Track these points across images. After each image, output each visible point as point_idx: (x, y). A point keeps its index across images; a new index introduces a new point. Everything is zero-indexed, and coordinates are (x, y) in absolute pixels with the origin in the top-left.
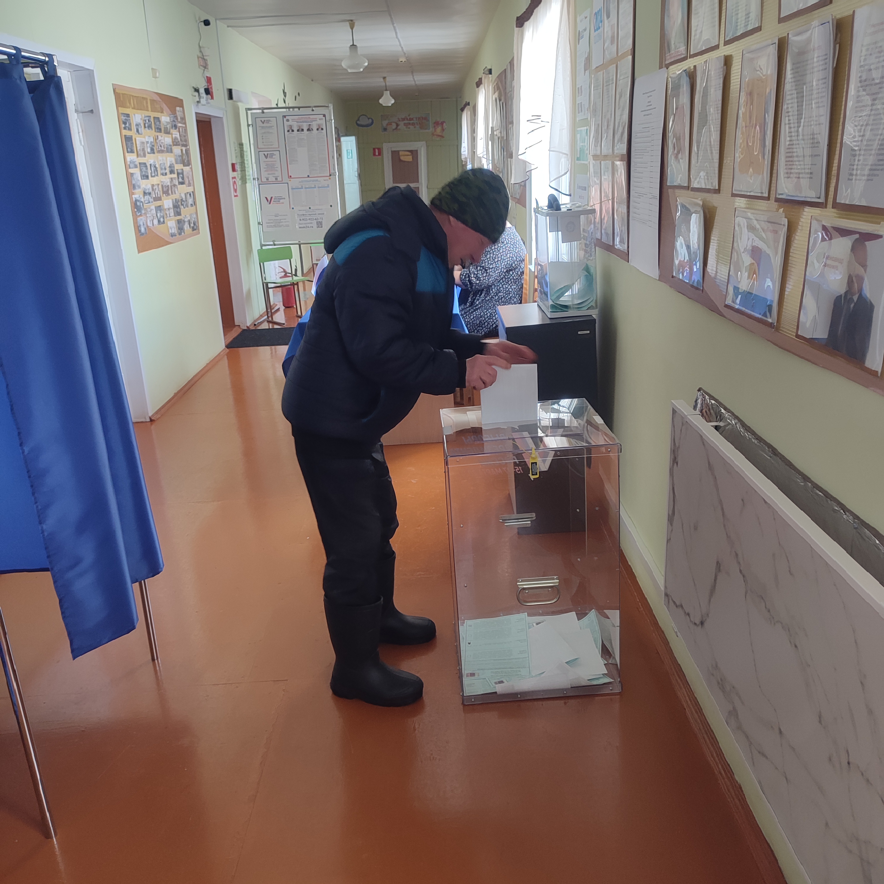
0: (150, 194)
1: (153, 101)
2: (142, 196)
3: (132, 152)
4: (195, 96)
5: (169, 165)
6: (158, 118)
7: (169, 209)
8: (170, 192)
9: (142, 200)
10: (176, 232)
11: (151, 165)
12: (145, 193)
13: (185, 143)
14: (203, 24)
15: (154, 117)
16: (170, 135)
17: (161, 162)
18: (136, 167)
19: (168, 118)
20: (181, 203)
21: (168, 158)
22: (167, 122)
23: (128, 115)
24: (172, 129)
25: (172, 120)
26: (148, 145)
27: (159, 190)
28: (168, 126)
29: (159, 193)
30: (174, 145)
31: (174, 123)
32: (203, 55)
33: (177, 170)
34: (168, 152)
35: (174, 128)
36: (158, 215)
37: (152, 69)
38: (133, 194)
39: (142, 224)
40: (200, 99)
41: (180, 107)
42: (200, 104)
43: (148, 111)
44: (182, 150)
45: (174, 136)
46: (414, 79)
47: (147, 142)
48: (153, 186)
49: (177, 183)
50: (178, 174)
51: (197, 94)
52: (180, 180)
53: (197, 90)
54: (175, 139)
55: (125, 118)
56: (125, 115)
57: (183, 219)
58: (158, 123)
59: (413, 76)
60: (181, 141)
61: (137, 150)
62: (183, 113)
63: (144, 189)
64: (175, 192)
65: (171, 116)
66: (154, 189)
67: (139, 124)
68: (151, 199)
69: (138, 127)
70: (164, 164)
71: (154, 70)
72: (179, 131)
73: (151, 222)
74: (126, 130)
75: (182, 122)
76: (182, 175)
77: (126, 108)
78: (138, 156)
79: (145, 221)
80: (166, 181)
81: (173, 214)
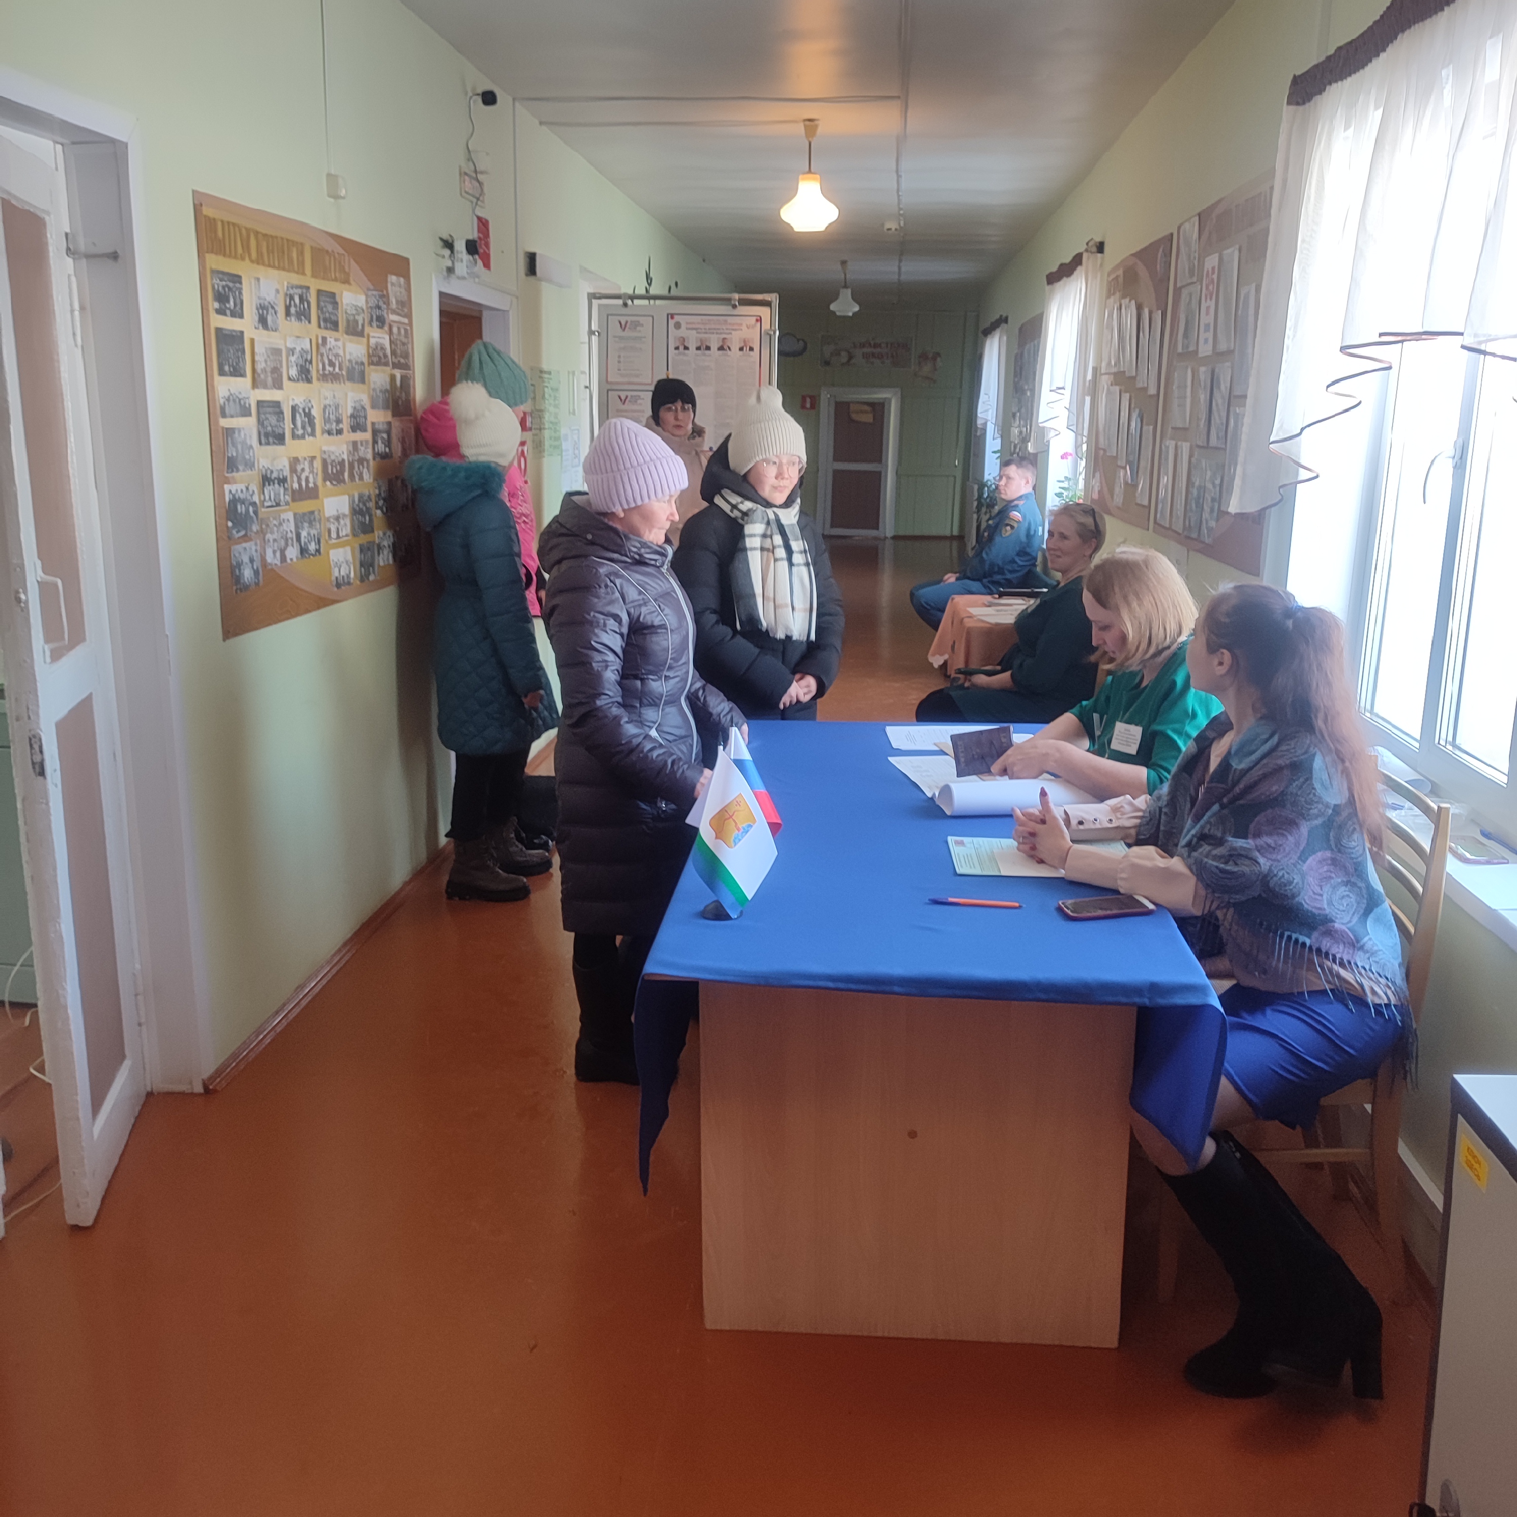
0: (282, 481)
1: (319, 254)
2: (254, 487)
3: (237, 372)
4: (443, 257)
5: (350, 411)
6: (333, 295)
7: (337, 518)
8: (346, 475)
9: (256, 498)
10: (352, 575)
11: (294, 409)
12: (266, 480)
13: (402, 360)
14: (479, 99)
15: (319, 292)
16: (365, 340)
17: (327, 402)
18: (246, 412)
19: (363, 298)
20: (377, 504)
21: (350, 394)
22: (356, 308)
23: (237, 279)
24: (371, 325)
25: (373, 302)
26: (293, 359)
27: (312, 472)
28: (360, 318)
29: (311, 480)
30: (372, 363)
31: (378, 312)
32: (476, 172)
33: (373, 424)
34: (351, 378)
35: (374, 324)
36: (304, 534)
37: (329, 175)
38: (227, 481)
39: (246, 559)
40: (453, 263)
41: (398, 275)
42: (453, 277)
43: (303, 274)
44: (393, 378)
45: (373, 341)
46: (899, 268)
47: (292, 351)
48: (294, 462)
49: (369, 457)
50: (375, 432)
51: (447, 252)
52: (381, 448)
53: (449, 245)
54: (375, 349)
55: (224, 283)
56: (226, 277)
57: (377, 541)
58: (330, 307)
59: (900, 261)
60: (393, 357)
61: (254, 370)
62: (406, 290)
63: (266, 471)
64: (361, 478)
65: (370, 293)
66: (299, 468)
67: (270, 303)
68: (284, 495)
69: (265, 312)
70: (337, 407)
71: (332, 179)
72: (391, 332)
73: (278, 554)
74: (225, 314)
75: (400, 312)
76: (385, 436)
77: (230, 256)
78: (255, 384)
79: (256, 551)
80: (339, 448)
81: (348, 530)
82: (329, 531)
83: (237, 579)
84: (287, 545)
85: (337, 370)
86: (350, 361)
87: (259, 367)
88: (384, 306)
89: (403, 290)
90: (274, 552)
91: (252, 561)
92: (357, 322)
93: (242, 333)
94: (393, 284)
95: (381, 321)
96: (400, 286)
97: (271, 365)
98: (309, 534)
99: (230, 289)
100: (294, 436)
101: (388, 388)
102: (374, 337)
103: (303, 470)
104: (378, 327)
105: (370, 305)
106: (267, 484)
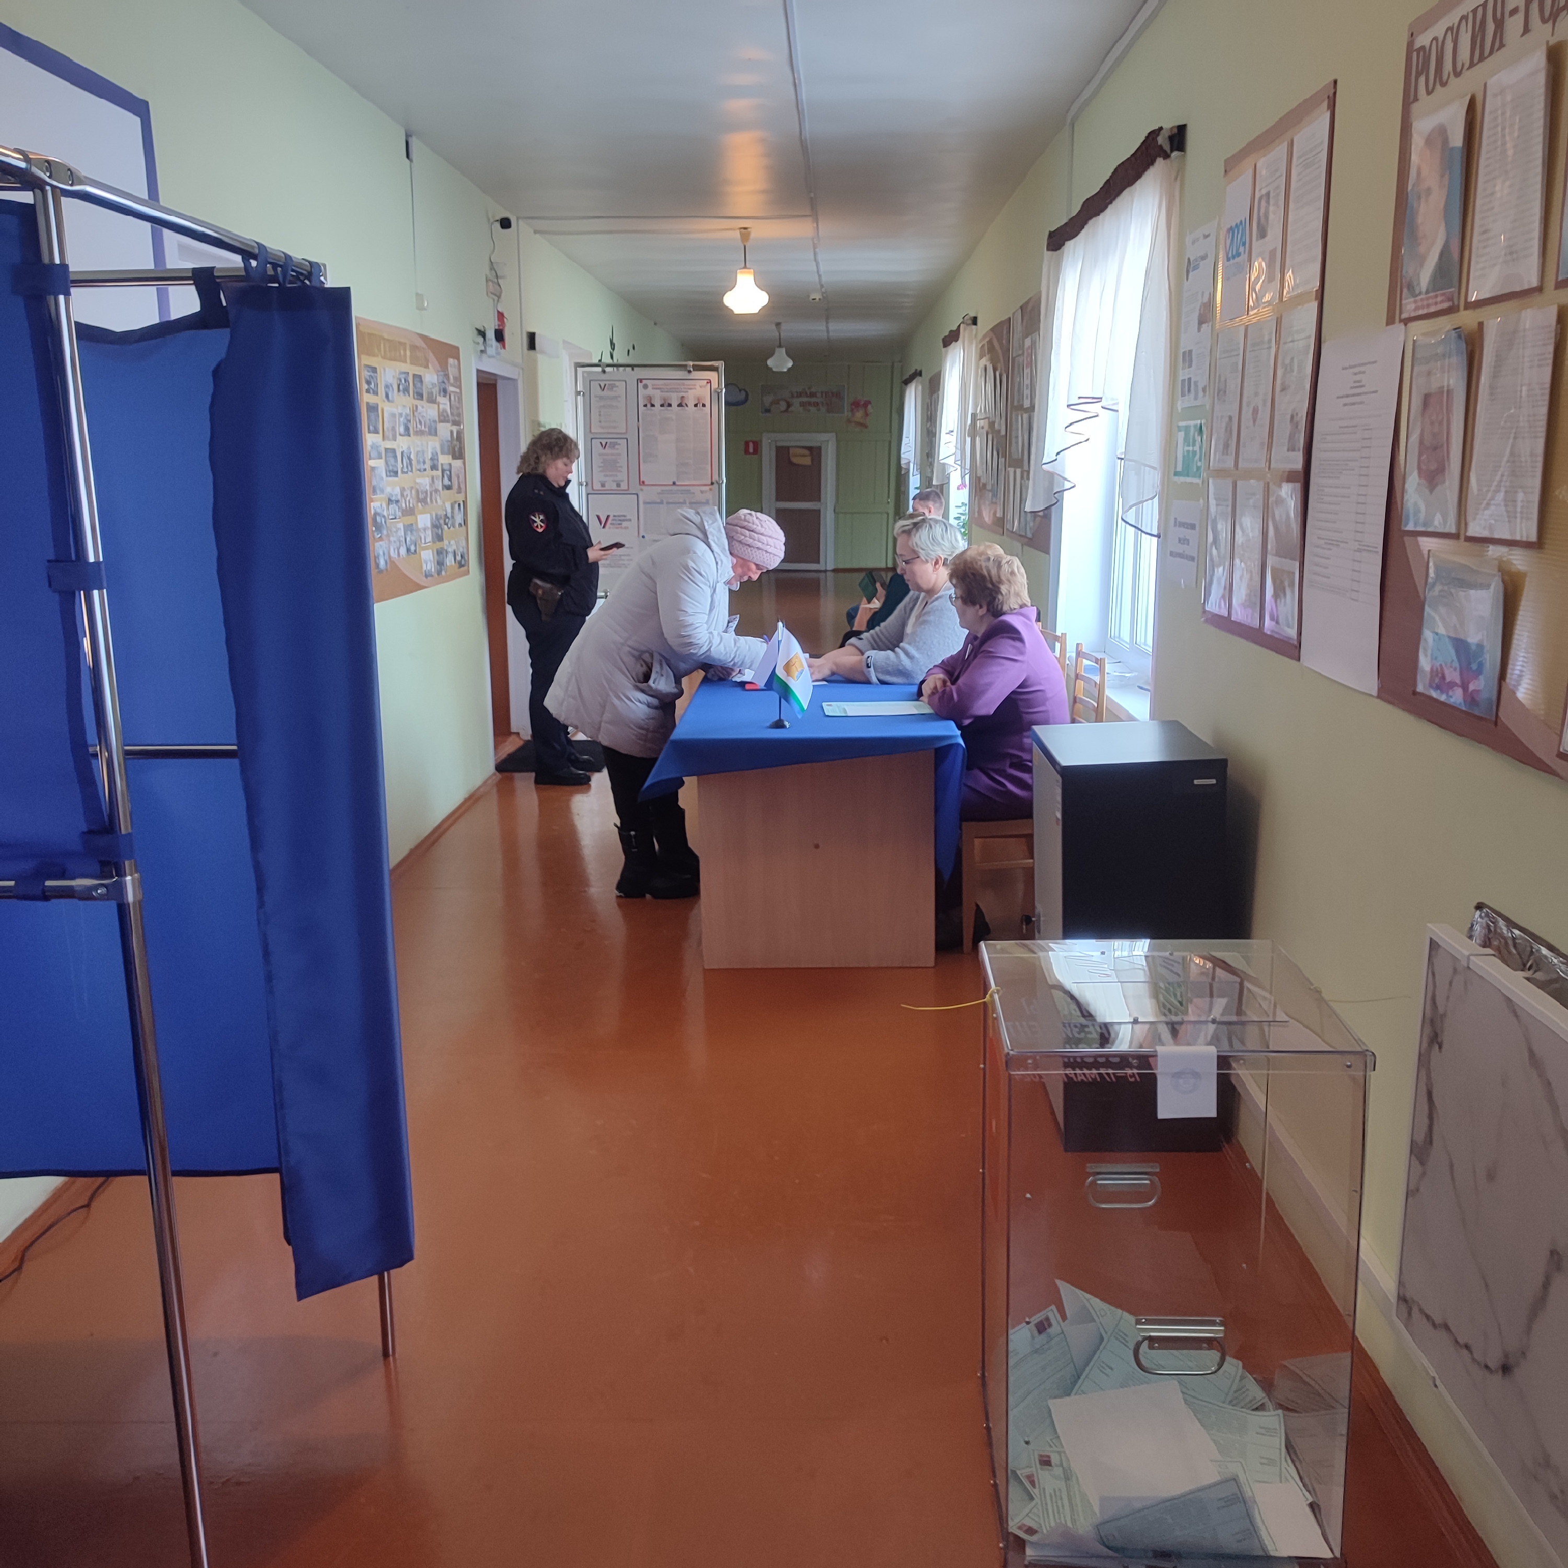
0: (397, 501)
1: (414, 348)
2: (384, 505)
3: (376, 432)
4: (478, 343)
5: (430, 456)
6: (420, 377)
7: (425, 529)
8: (429, 499)
9: (385, 513)
10: (433, 570)
11: (402, 453)
12: (390, 501)
13: (457, 418)
14: (498, 225)
15: (414, 375)
16: (436, 406)
17: (419, 449)
18: (379, 456)
19: (436, 377)
20: (445, 521)
21: (430, 443)
22: (432, 384)
23: (374, 370)
24: (440, 396)
25: (441, 379)
26: (402, 419)
27: (411, 496)
28: (434, 391)
29: (411, 501)
30: (441, 421)
31: (443, 385)
32: (497, 277)
33: (442, 465)
34: (430, 434)
35: (442, 394)
36: (408, 539)
37: (417, 294)
38: (372, 501)
39: (381, 553)
40: (485, 348)
41: (453, 358)
42: (484, 356)
43: (406, 363)
44: (452, 432)
45: (441, 406)
46: (827, 328)
47: (401, 415)
48: (403, 490)
49: (440, 488)
50: (443, 471)
51: (481, 340)
52: (446, 482)
53: (482, 334)
54: (443, 411)
55: (369, 374)
56: (370, 370)
57: (445, 548)
58: (419, 385)
59: (827, 323)
60: (452, 416)
61: (383, 429)
62: (458, 369)
63: (389, 495)
64: (436, 501)
65: (439, 373)
66: (405, 494)
67: (390, 384)
68: (398, 511)
69: (388, 390)
70: (423, 453)
71: (419, 297)
72: (450, 400)
73: (396, 551)
74: (371, 393)
75: (455, 385)
76: (448, 473)
77: (371, 356)
78: (384, 439)
79: (386, 547)
80: (424, 482)
81: (429, 539)
82: (421, 538)
83: (378, 565)
84: (400, 545)
85: (423, 427)
86: (430, 420)
87: (386, 426)
88: (447, 381)
90: (395, 549)
91: (384, 554)
92: (432, 393)
93: (378, 404)
94: (451, 366)
95: (445, 392)
96: (455, 367)
97: (391, 425)
98: (411, 539)
99: (373, 377)
100: (403, 472)
101: (450, 439)
102: (441, 403)
103: (407, 495)
104: (443, 396)
105: (440, 381)
106: (390, 503)
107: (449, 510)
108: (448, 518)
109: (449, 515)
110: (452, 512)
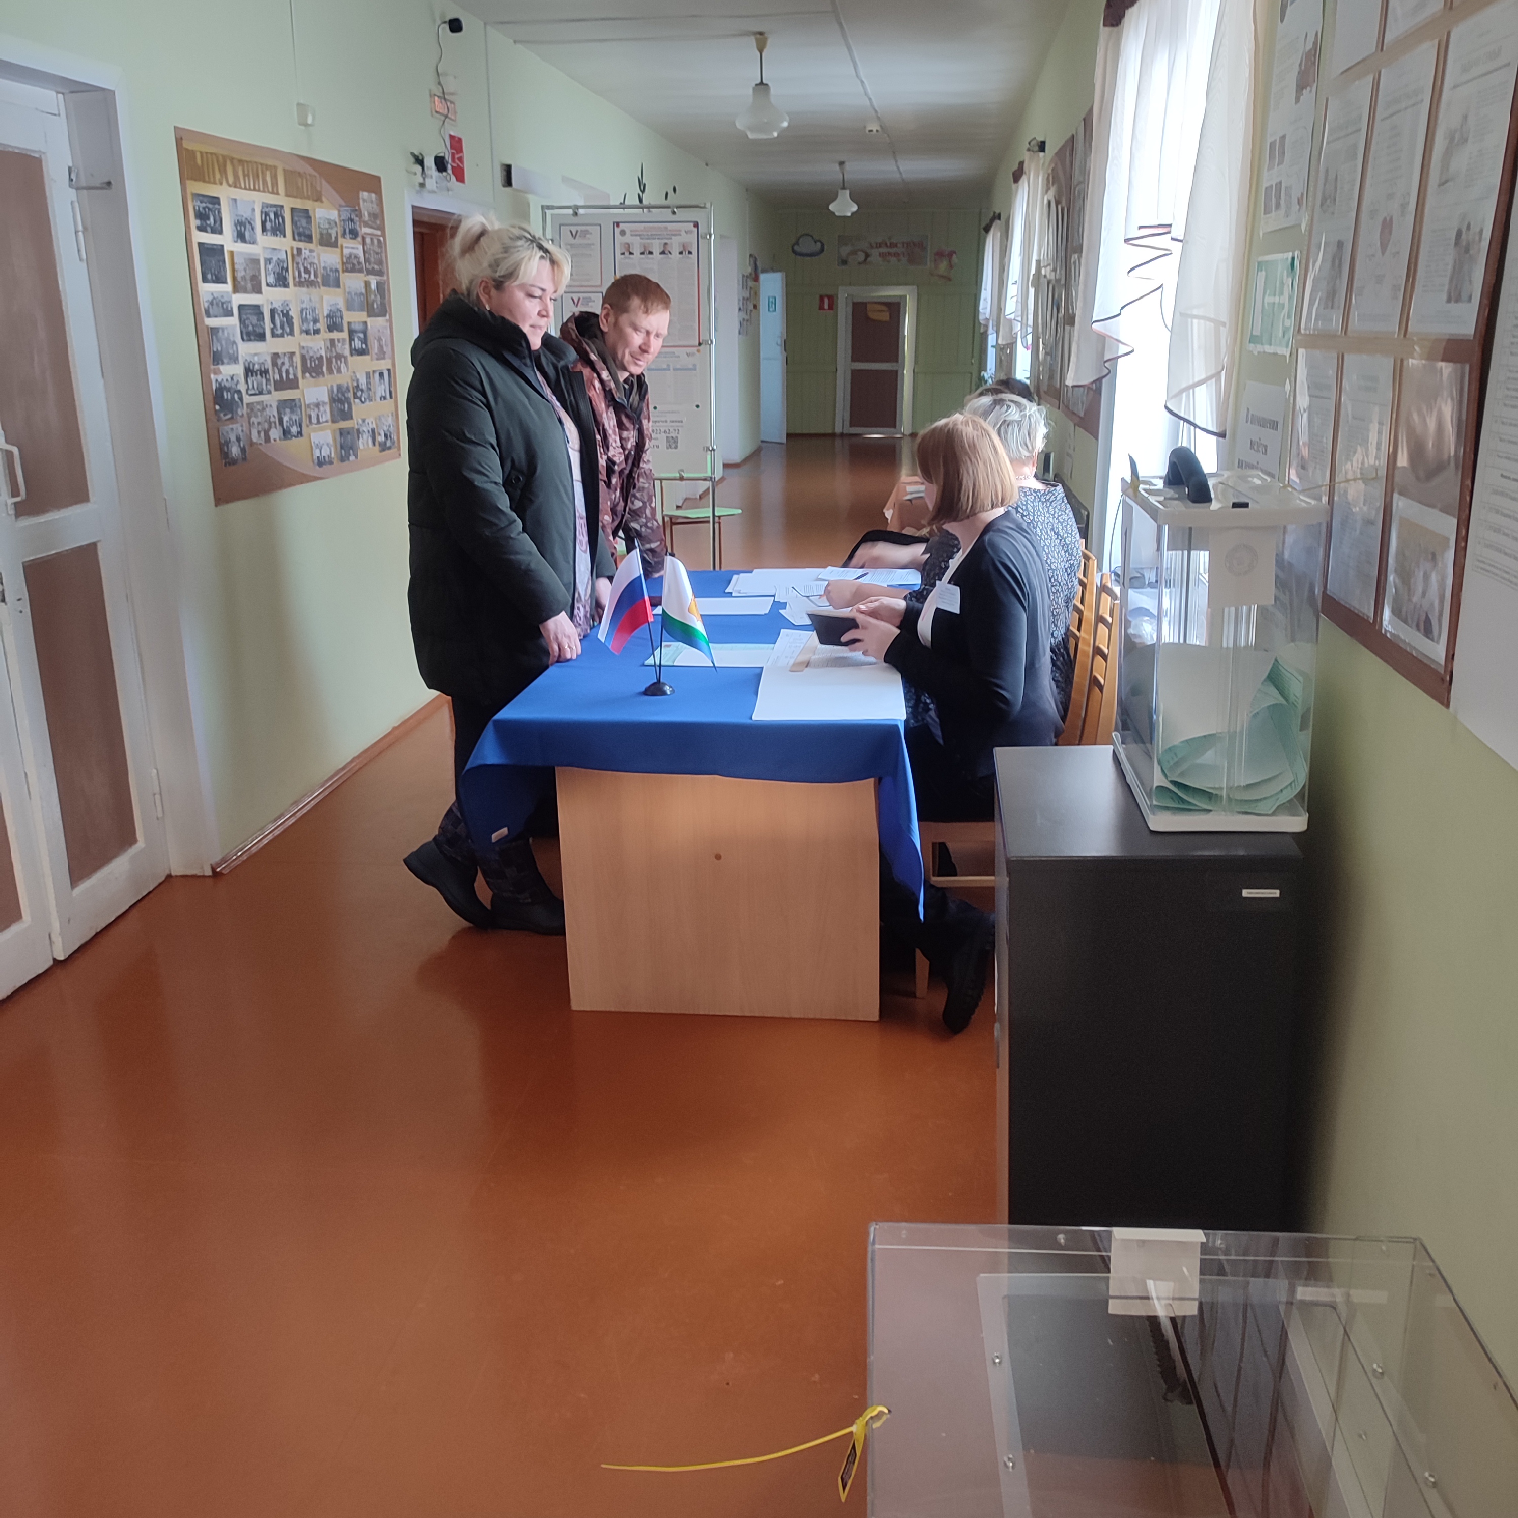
0: (264, 372)
1: (291, 175)
2: (238, 378)
3: (219, 279)
4: (415, 172)
5: (326, 312)
6: (306, 212)
7: (317, 405)
8: (325, 369)
9: (240, 387)
10: (333, 455)
11: (273, 312)
12: (249, 371)
13: (376, 268)
14: (447, 27)
15: (293, 210)
16: (338, 250)
17: (304, 306)
18: (229, 313)
19: (336, 212)
20: (355, 394)
21: (325, 298)
22: (329, 222)
23: (216, 201)
24: (344, 237)
25: (345, 215)
26: (270, 267)
27: (292, 365)
28: (333, 231)
29: (291, 371)
30: (346, 270)
31: (351, 226)
32: (446, 93)
33: (349, 323)
34: (326, 283)
35: (348, 236)
36: (286, 419)
37: (298, 104)
38: (213, 372)
39: (233, 438)
40: (424, 179)
41: (369, 191)
42: (422, 189)
43: (278, 194)
44: (367, 284)
45: (346, 251)
46: (898, 168)
47: (269, 261)
48: (276, 356)
49: (347, 352)
50: (351, 333)
51: (418, 168)
52: (357, 344)
53: (420, 161)
54: (350, 258)
55: (204, 205)
56: (206, 200)
57: (356, 427)
58: (304, 222)
59: (896, 161)
60: (367, 264)
61: (234, 279)
62: (377, 205)
63: (249, 364)
64: (339, 371)
65: (342, 209)
66: (279, 362)
67: (246, 219)
68: (266, 385)
69: (243, 229)
70: (314, 310)
71: (302, 108)
72: (364, 243)
73: (262, 434)
74: (206, 231)
75: (373, 225)
76: (362, 336)
77: (209, 182)
78: (236, 289)
79: (242, 431)
80: (317, 345)
81: (328, 416)
82: (310, 417)
83: (225, 455)
84: (270, 427)
85: (312, 277)
86: (325, 268)
87: (239, 275)
88: (356, 219)
89: (375, 206)
90: (259, 432)
91: (238, 439)
92: (330, 235)
93: (222, 246)
94: (364, 201)
95: (354, 234)
96: (372, 202)
97: (250, 273)
98: (291, 419)
99: (209, 209)
100: (274, 335)
101: (363, 291)
102: (346, 247)
103: (283, 364)
104: (351, 238)
105: (342, 218)
106: (250, 374)
107: (363, 381)
108: (362, 391)
109: (364, 386)
110: (368, 383)
